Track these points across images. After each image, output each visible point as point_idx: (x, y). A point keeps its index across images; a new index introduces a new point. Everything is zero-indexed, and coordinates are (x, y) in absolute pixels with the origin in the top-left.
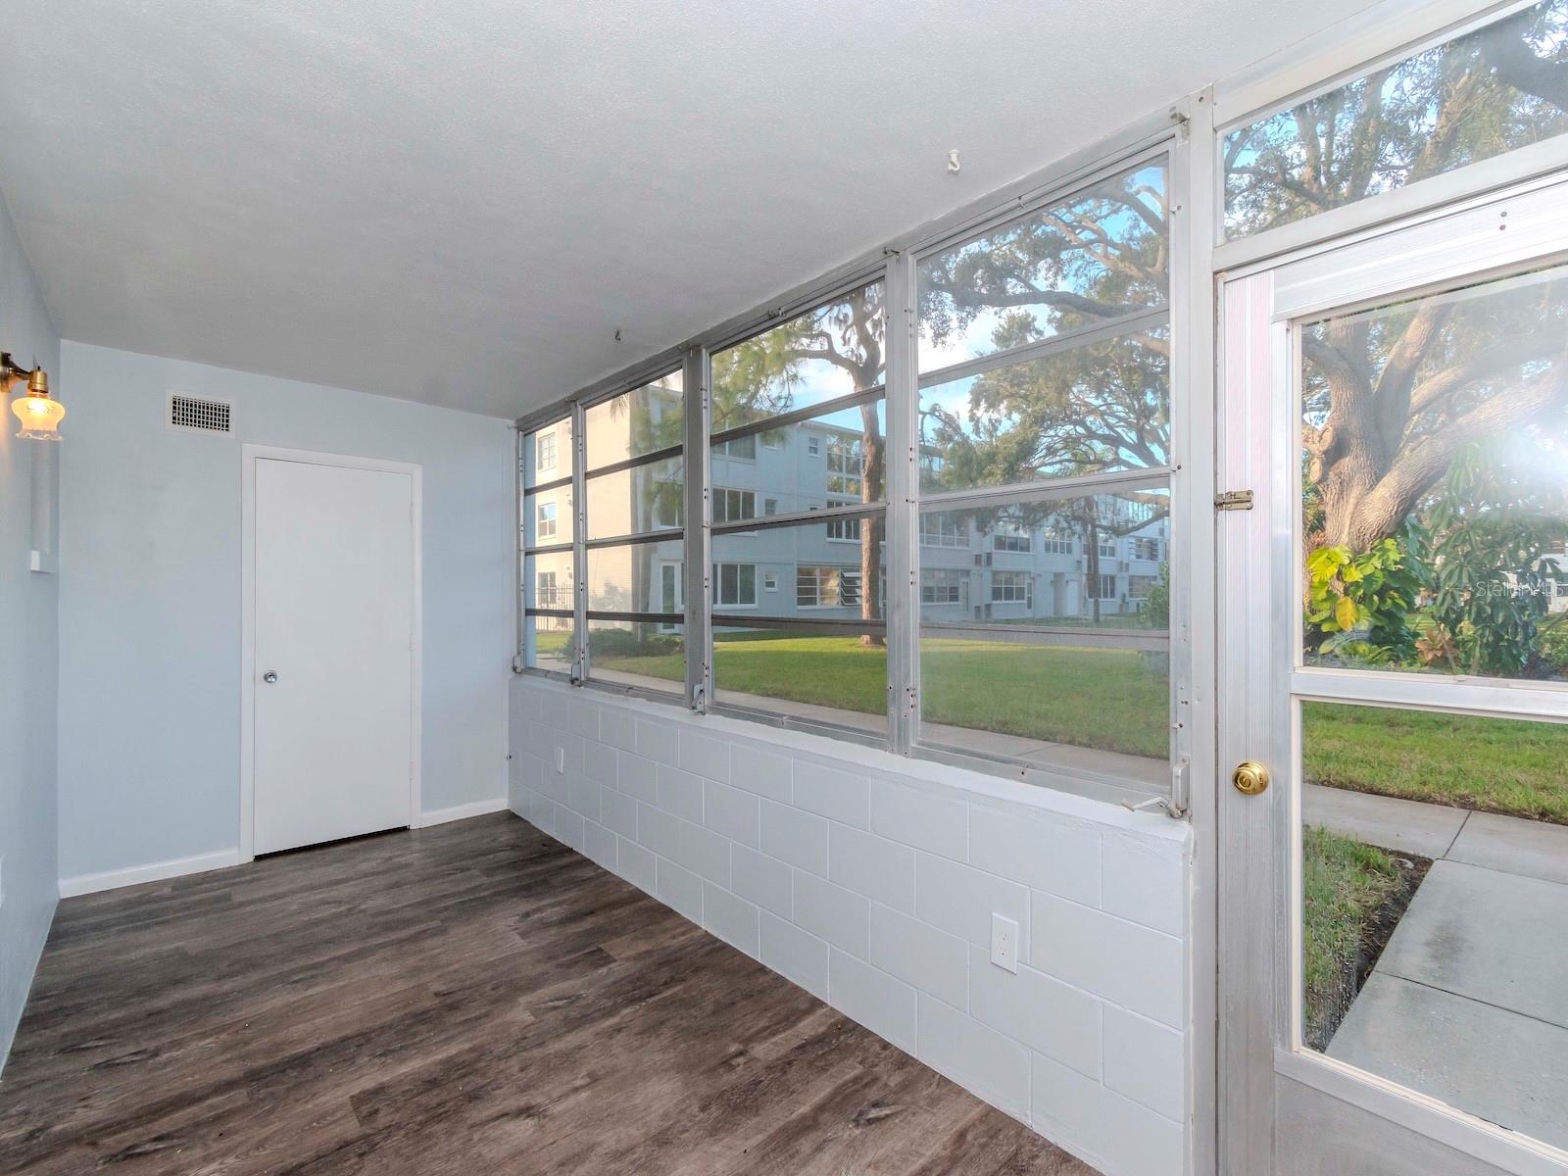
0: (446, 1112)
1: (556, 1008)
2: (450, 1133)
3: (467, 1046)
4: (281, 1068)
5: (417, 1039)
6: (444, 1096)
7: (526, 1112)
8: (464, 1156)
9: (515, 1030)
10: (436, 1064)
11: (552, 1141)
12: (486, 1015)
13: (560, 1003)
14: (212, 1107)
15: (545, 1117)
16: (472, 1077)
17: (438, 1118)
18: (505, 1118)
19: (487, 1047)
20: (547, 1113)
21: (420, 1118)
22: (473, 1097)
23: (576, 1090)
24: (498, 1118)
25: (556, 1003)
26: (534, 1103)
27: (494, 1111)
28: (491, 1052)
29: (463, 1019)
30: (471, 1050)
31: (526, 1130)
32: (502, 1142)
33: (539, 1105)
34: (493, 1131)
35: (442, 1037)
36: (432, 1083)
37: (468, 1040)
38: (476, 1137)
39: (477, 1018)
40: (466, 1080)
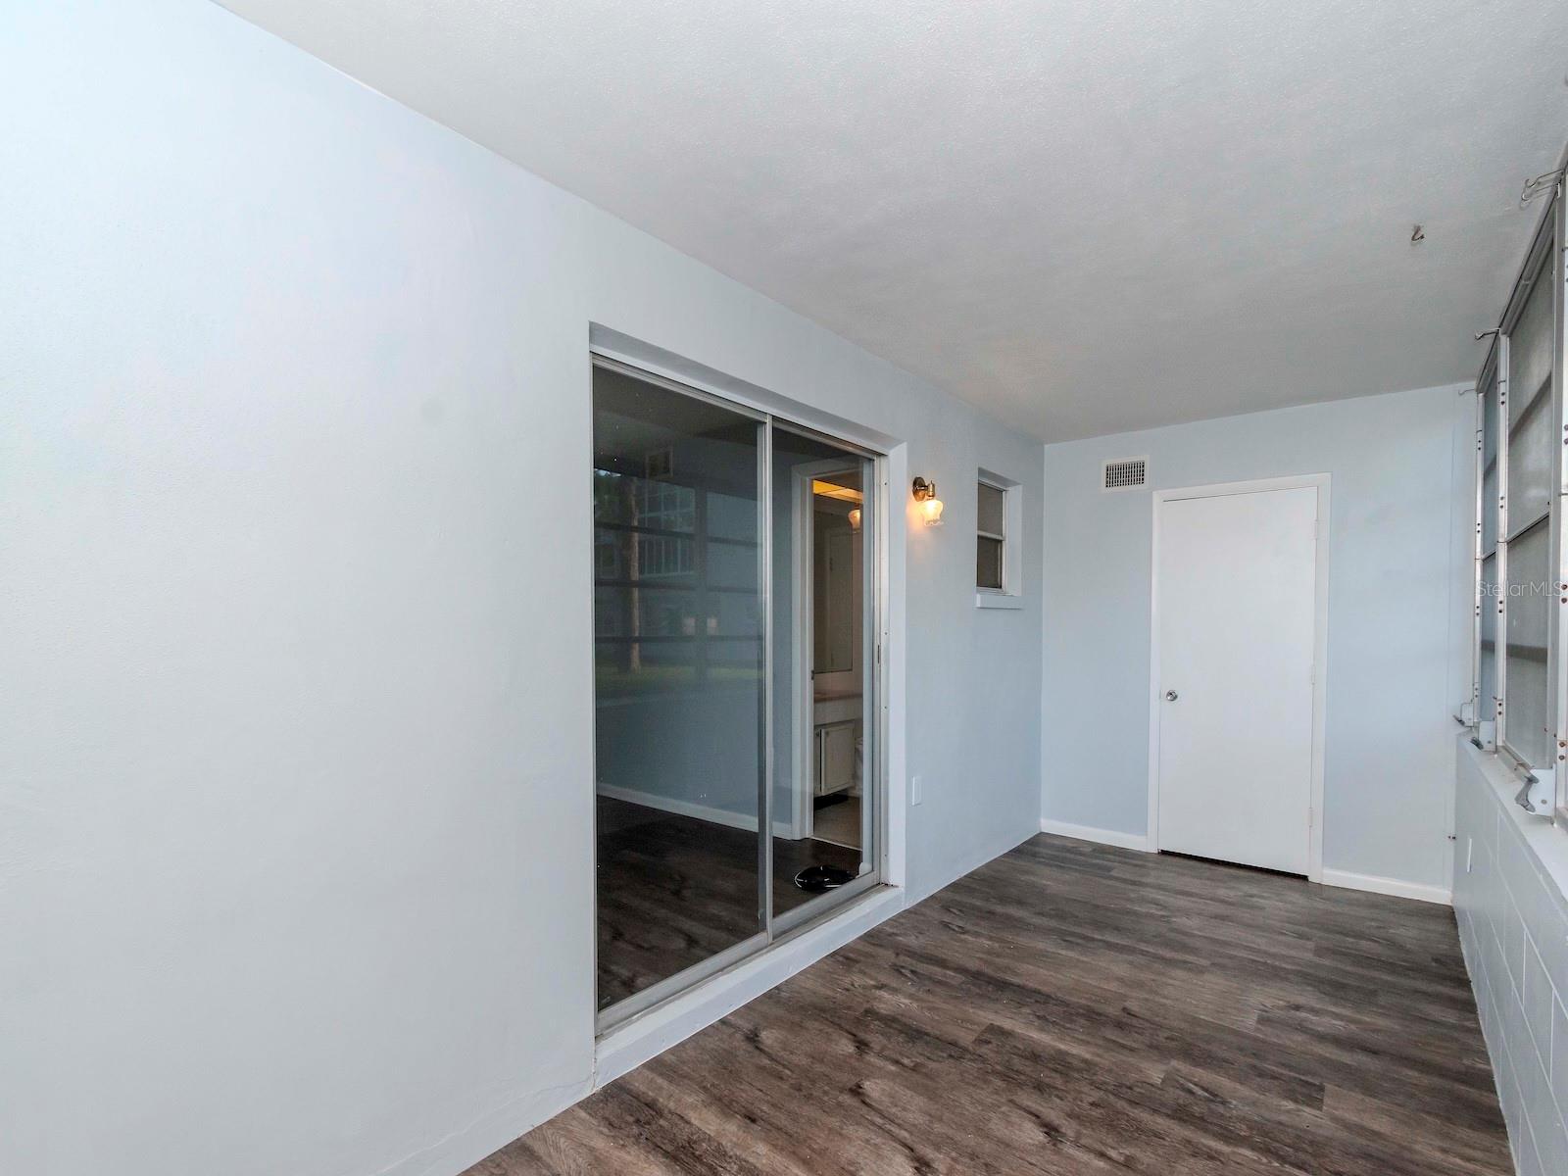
0: (1013, 1079)
1: (1191, 1092)
2: (996, 1092)
3: (1088, 1056)
4: (991, 981)
5: (1068, 1025)
6: (1028, 1070)
7: (1051, 1130)
8: (982, 1110)
9: (1134, 1076)
10: (1053, 1047)
11: (1033, 1161)
12: (1132, 1050)
13: (1200, 1092)
14: (945, 975)
15: (1054, 1145)
16: (1057, 1076)
17: (1005, 1077)
18: (1034, 1118)
19: (1097, 1068)
20: (1059, 1146)
21: (998, 1067)
22: (1040, 1087)
23: (1102, 1155)
24: (1031, 1113)
25: (1196, 1089)
26: (1063, 1130)
27: (1034, 1106)
28: (1094, 1074)
29: (1114, 1038)
30: (1085, 1061)
31: (1031, 1139)
32: (1010, 1128)
33: (1064, 1135)
34: (1016, 1116)
35: (1084, 1037)
36: (1035, 1057)
37: (1094, 1054)
38: (1003, 1109)
39: (1123, 1046)
40: (1054, 1075)
